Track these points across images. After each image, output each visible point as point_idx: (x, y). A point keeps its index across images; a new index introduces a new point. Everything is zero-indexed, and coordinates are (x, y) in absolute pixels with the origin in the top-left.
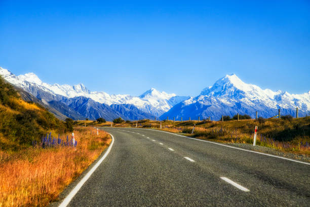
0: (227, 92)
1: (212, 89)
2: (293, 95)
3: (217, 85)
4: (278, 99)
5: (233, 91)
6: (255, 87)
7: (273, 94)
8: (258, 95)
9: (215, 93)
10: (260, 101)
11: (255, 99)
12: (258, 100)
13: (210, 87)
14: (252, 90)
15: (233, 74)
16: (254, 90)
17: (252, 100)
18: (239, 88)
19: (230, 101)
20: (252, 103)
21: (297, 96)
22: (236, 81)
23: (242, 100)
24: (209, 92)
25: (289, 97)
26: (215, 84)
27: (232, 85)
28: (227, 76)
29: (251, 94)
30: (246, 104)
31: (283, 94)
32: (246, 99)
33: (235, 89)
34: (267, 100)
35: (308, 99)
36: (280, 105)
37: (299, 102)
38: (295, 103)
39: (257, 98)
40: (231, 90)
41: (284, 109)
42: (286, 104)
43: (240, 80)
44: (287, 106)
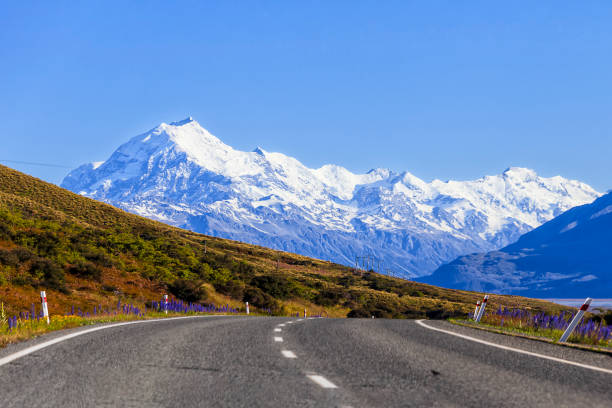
0: (160, 180)
1: (105, 171)
2: (437, 183)
3: (122, 159)
4: (367, 197)
5: (187, 175)
6: (275, 158)
7: (349, 181)
8: (285, 187)
9: (115, 183)
10: (287, 208)
11: (265, 204)
12: (281, 207)
13: (97, 165)
14: (261, 170)
15: (188, 121)
16: (268, 169)
17: (255, 205)
18: (209, 165)
19: (168, 213)
20: (253, 216)
21: (453, 188)
22: (196, 143)
23: (215, 206)
24: (94, 181)
25: (419, 190)
26: (116, 154)
27: (183, 157)
28: (164, 126)
29: (259, 185)
30: (228, 221)
31: (395, 181)
32: (233, 202)
33: (195, 169)
34: (319, 202)
35: (500, 197)
36: (368, 221)
37: (455, 207)
38: (436, 212)
39: (273, 200)
40: (179, 174)
41: (379, 233)
42: (397, 217)
43: (215, 139)
44: (398, 223)
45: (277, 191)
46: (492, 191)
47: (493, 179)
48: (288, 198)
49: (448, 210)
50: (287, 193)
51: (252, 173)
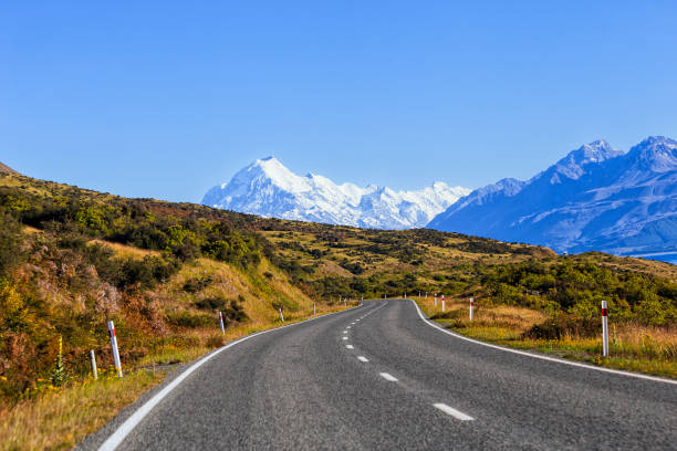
0: (257, 197)
1: (228, 190)
2: (401, 192)
3: (236, 182)
4: (366, 204)
5: (272, 193)
6: (319, 179)
7: (357, 193)
8: (324, 199)
9: (233, 199)
10: (323, 214)
11: (312, 212)
12: (320, 213)
13: (223, 187)
14: (311, 188)
15: (270, 158)
16: (314, 188)
17: (307, 212)
18: (283, 186)
21: (410, 196)
22: (277, 173)
24: (221, 198)
25: (392, 197)
26: (234, 180)
27: (269, 181)
28: (259, 161)
29: (310, 198)
31: (380, 192)
32: (296, 211)
33: (276, 188)
34: (343, 208)
35: (433, 201)
36: (365, 221)
37: (412, 208)
38: (401, 212)
39: (316, 209)
40: (267, 192)
42: (382, 217)
43: (285, 169)
44: (381, 221)
45: (320, 203)
46: (427, 196)
47: (428, 189)
48: (325, 207)
49: (407, 211)
50: (325, 203)
51: (306, 190)
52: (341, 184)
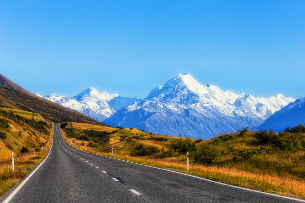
0: (178, 95)
1: (162, 90)
2: (258, 98)
3: (167, 86)
4: (238, 104)
5: (186, 93)
6: (213, 88)
7: (234, 97)
8: (215, 98)
9: (165, 95)
10: (214, 107)
11: (207, 105)
12: (212, 106)
13: (160, 88)
14: (208, 92)
15: (187, 73)
16: (210, 92)
17: (205, 105)
18: (193, 90)
19: (178, 108)
20: (203, 110)
21: (262, 101)
22: (190, 82)
23: (193, 106)
24: (159, 94)
25: (253, 101)
26: (166, 84)
27: (184, 87)
28: (180, 75)
29: (208, 98)
30: (196, 111)
31: (247, 98)
32: (199, 104)
33: (189, 91)
34: (225, 105)
35: (275, 104)
36: (237, 112)
37: (263, 108)
38: (257, 109)
39: (210, 104)
40: (184, 93)
41: (240, 116)
42: (246, 111)
43: (195, 80)
44: (246, 113)
45: (213, 101)
46: (272, 101)
47: (273, 98)
48: (215, 103)
49: (261, 109)
50: (215, 101)
51: (206, 93)
52: (225, 91)
